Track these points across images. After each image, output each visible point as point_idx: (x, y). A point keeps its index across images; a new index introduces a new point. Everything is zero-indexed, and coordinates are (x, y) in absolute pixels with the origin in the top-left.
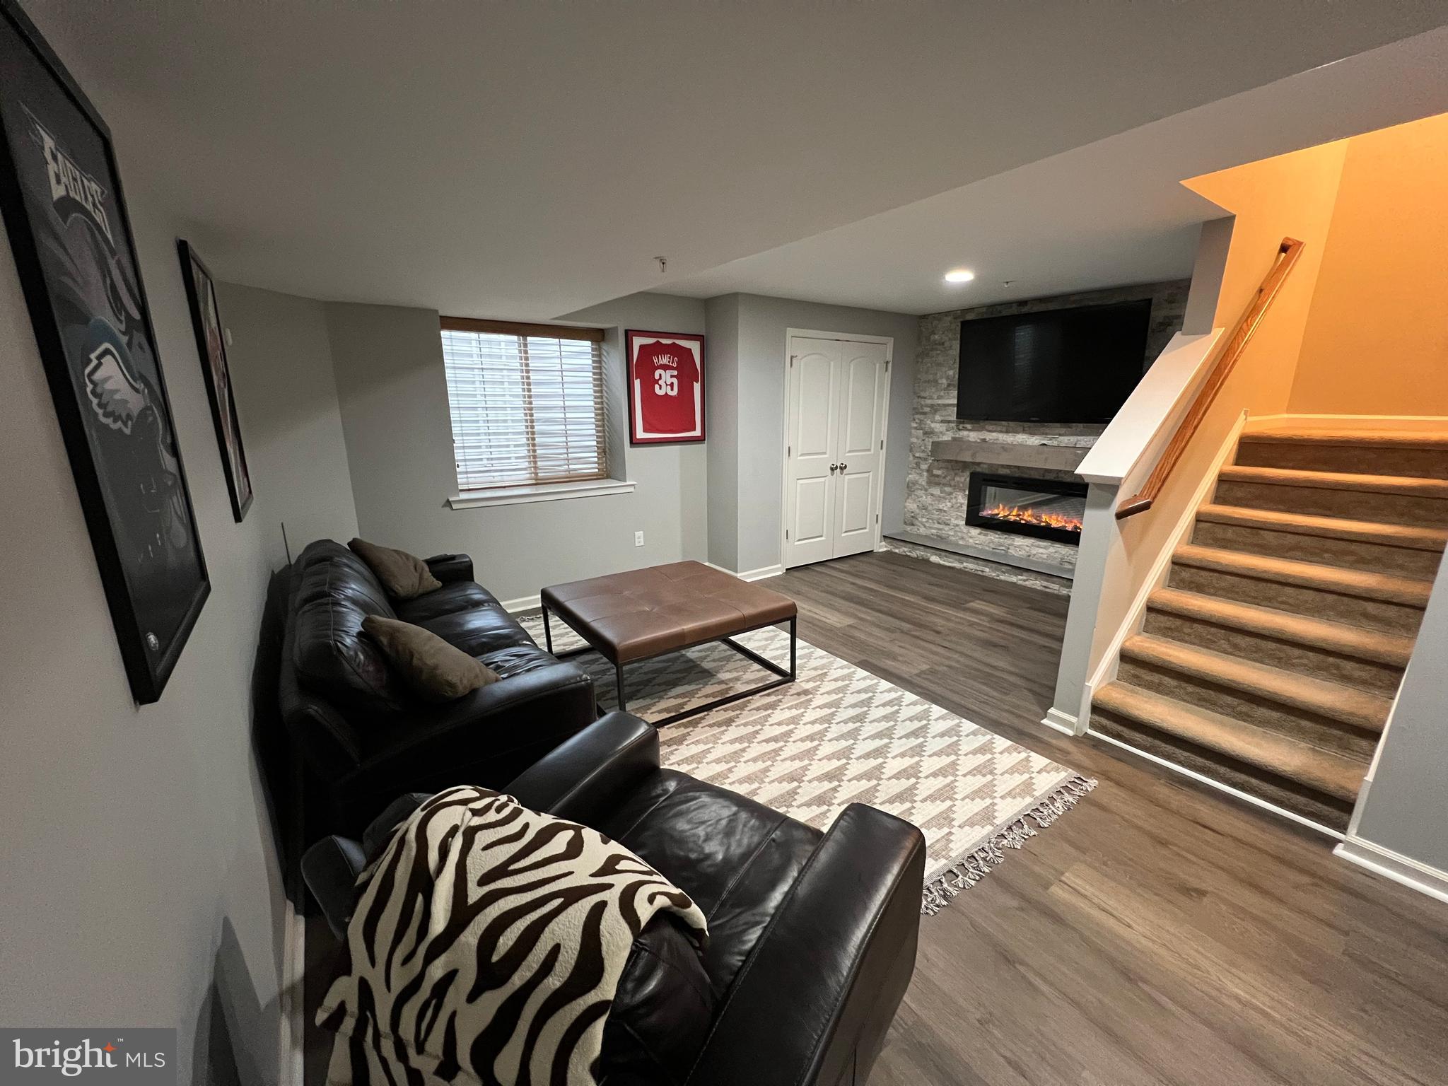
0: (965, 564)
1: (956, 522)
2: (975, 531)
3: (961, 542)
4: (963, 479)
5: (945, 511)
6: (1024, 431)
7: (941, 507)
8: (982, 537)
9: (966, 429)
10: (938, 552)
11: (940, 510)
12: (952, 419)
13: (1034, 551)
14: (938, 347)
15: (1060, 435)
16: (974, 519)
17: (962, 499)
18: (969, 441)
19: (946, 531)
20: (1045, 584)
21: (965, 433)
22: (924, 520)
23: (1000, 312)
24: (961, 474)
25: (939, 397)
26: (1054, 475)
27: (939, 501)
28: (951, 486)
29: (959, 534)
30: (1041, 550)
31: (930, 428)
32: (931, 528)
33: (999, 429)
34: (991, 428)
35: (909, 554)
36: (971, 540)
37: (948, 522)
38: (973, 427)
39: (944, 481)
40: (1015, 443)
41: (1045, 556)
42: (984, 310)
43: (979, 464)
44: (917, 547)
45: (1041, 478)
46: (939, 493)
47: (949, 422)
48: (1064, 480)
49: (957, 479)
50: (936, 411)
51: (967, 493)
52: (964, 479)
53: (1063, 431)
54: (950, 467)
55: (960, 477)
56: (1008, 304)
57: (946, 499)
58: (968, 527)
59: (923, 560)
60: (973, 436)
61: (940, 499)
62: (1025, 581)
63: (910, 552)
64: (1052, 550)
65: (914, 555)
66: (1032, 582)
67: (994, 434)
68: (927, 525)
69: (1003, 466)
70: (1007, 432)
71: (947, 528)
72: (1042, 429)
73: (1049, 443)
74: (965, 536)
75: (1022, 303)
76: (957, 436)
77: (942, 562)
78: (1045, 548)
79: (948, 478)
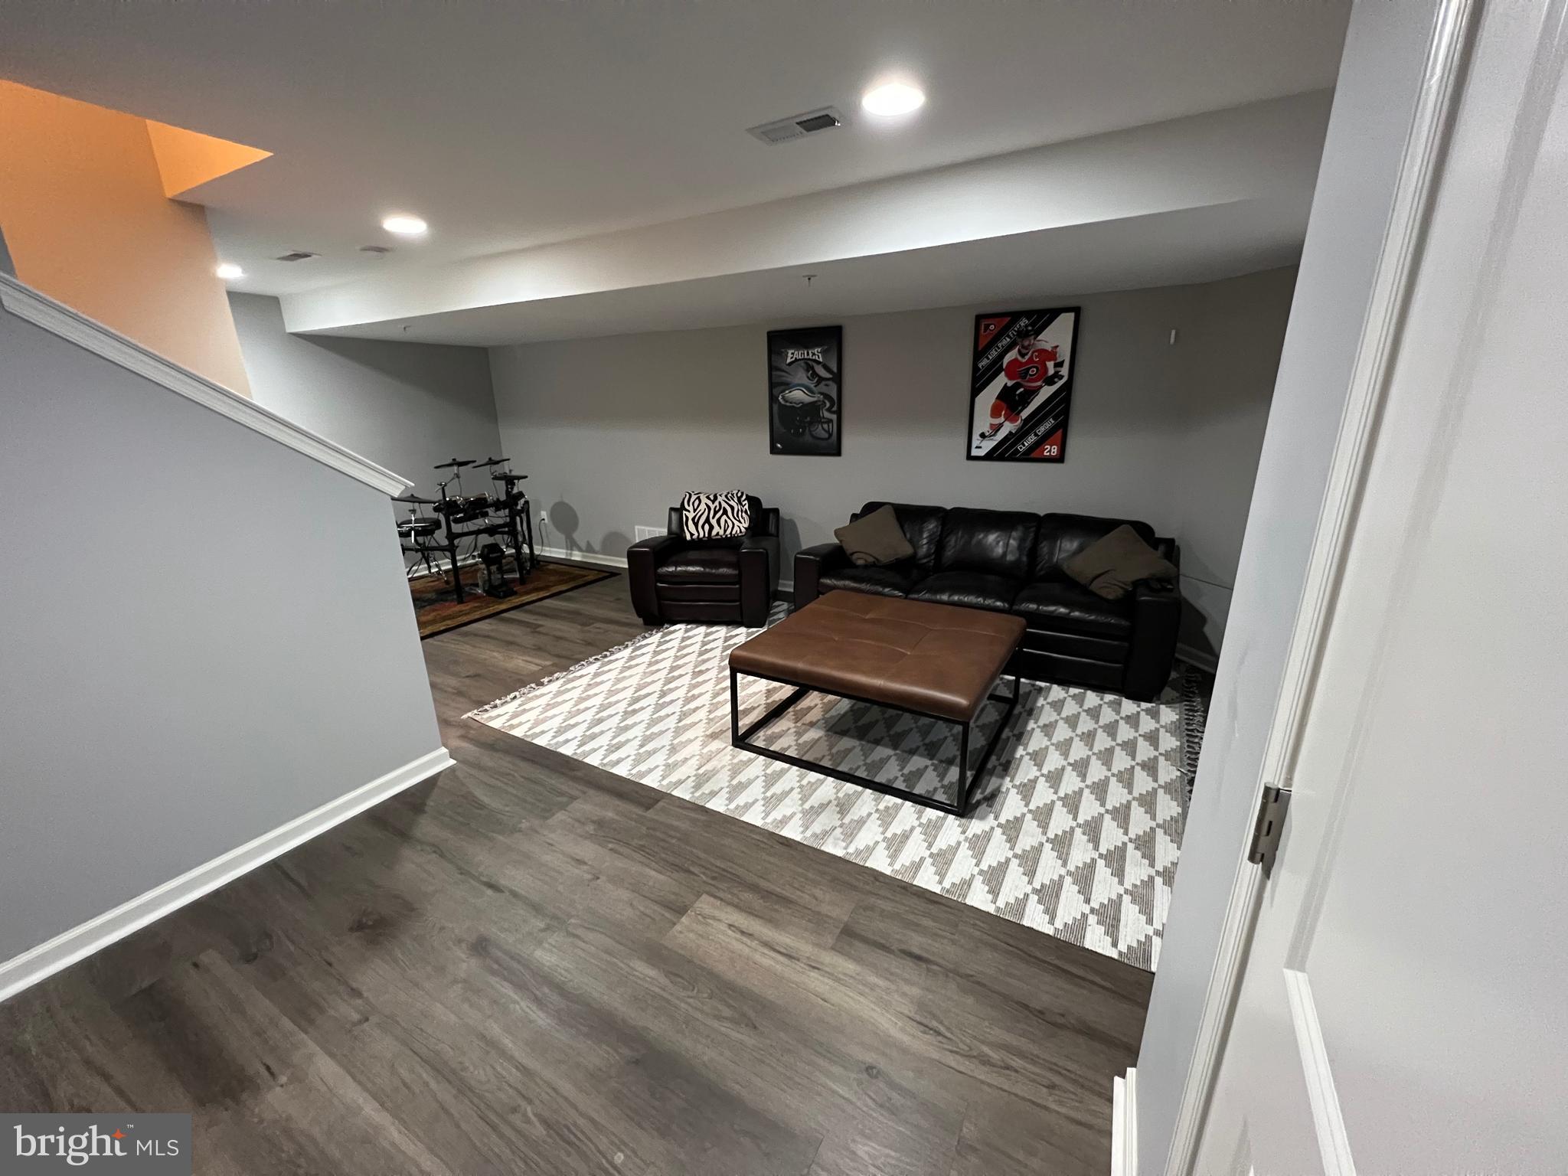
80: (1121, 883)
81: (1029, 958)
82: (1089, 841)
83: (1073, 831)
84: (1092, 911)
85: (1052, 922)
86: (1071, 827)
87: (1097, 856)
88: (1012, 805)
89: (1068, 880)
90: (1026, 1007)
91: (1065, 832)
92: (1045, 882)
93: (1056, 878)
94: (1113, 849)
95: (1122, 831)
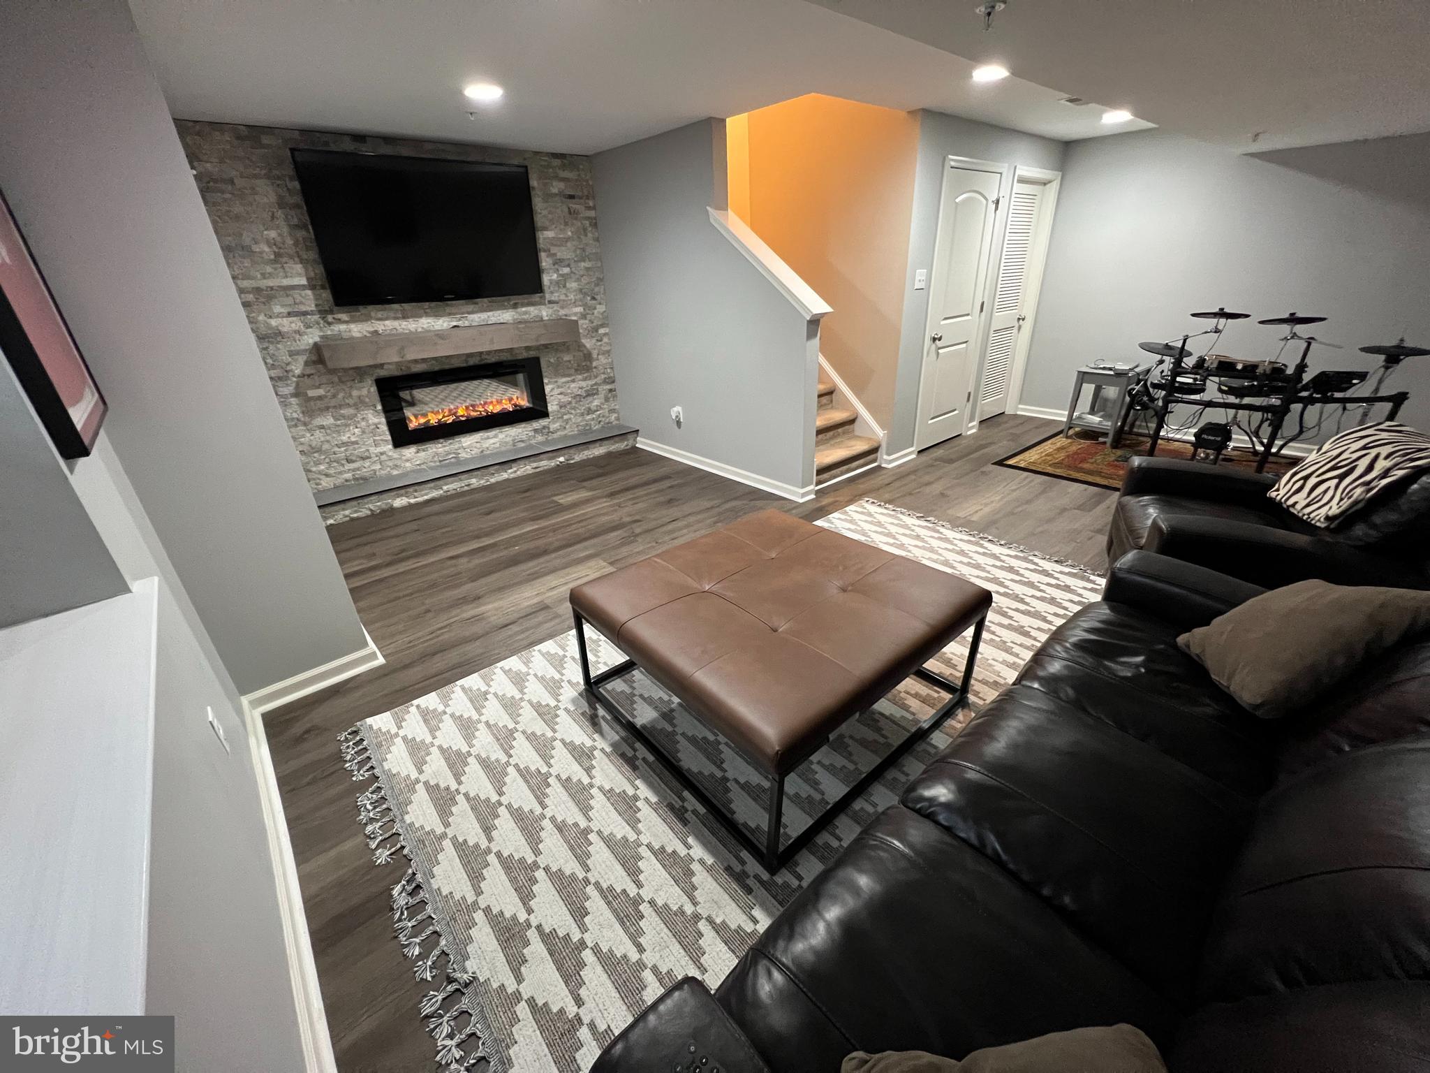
0: (445, 488)
1: (379, 450)
2: (409, 452)
3: (395, 472)
4: (364, 392)
5: (356, 443)
6: (427, 315)
7: (345, 438)
8: (422, 454)
9: (340, 321)
10: (403, 491)
11: (344, 444)
12: (309, 309)
13: (486, 444)
14: (223, 186)
15: (469, 313)
16: (402, 436)
17: (376, 419)
18: (353, 338)
19: (367, 468)
20: (535, 465)
21: (343, 327)
22: (322, 467)
23: (327, 144)
24: (360, 385)
25: (264, 276)
26: (478, 358)
27: (339, 432)
28: (349, 405)
29: (390, 463)
30: (492, 441)
31: (269, 326)
32: (340, 473)
33: (392, 314)
34: (379, 315)
35: (355, 515)
36: (408, 464)
37: (366, 454)
38: (352, 317)
39: (333, 402)
40: (420, 330)
41: (498, 445)
42: (296, 135)
43: (381, 366)
44: (366, 500)
45: (465, 365)
46: (331, 421)
47: (305, 314)
48: (489, 362)
49: (355, 393)
50: (270, 298)
51: (379, 407)
52: (368, 390)
53: (471, 307)
54: (336, 379)
55: (359, 389)
56: (338, 134)
57: (349, 425)
58: (398, 450)
59: (383, 511)
60: (357, 330)
61: (338, 430)
62: (515, 472)
63: (356, 512)
64: (501, 436)
65: (364, 512)
66: (523, 469)
67: (387, 322)
68: (332, 471)
69: (416, 361)
70: (405, 317)
71: (367, 463)
72: (448, 310)
73: (460, 323)
74: (398, 463)
75: (359, 137)
76: (329, 333)
77: (413, 501)
78: (496, 436)
79: (341, 395)
80: (440, 747)
81: (460, 665)
82: (488, 758)
83: (507, 754)
84: (445, 713)
85: (463, 688)
86: (511, 756)
87: (472, 752)
88: (573, 730)
89: (475, 716)
90: (442, 651)
91: (512, 747)
92: (488, 702)
93: (484, 711)
94: (465, 769)
95: (472, 795)
